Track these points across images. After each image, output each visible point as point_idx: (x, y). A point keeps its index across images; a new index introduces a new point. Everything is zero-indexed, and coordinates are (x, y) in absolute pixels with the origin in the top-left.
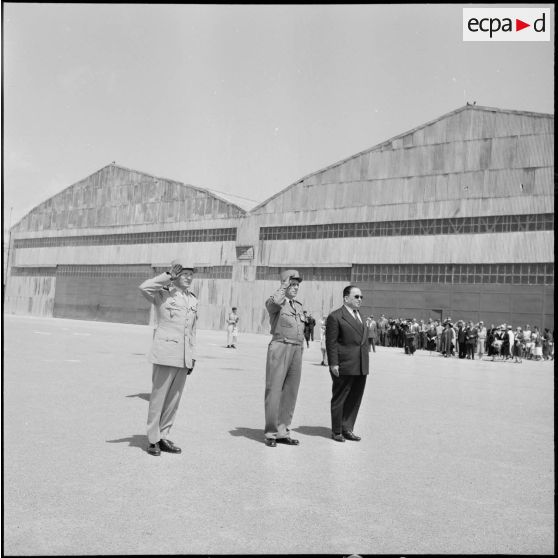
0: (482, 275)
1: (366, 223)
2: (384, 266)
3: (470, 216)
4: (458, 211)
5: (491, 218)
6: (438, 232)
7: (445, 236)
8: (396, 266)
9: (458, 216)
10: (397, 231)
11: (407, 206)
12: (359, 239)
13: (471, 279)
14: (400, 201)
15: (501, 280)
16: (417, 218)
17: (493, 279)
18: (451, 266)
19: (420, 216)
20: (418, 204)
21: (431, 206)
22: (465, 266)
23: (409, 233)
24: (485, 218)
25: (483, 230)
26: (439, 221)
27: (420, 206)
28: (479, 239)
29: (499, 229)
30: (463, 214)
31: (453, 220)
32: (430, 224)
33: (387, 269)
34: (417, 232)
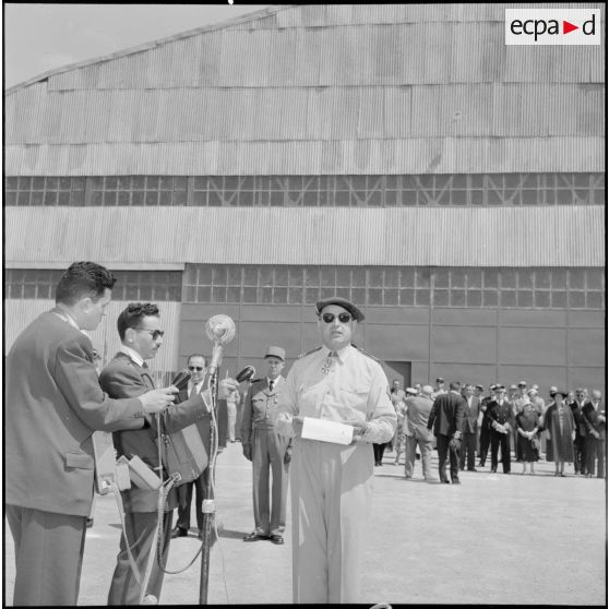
0: (499, 290)
1: (217, 179)
2: (266, 268)
3: (464, 170)
4: (437, 160)
5: (513, 178)
6: (391, 201)
7: (410, 210)
8: (296, 269)
9: (438, 170)
10: (294, 197)
11: (319, 145)
12: (201, 209)
13: (474, 298)
14: (301, 136)
15: (542, 299)
16: (343, 172)
17: (525, 299)
18: (427, 271)
19: (348, 167)
20: (344, 143)
21: (375, 146)
22: (459, 271)
23: (323, 203)
24: (496, 177)
25: (494, 201)
26: (392, 178)
27: (348, 147)
28: (485, 215)
29: (530, 199)
30: (449, 166)
31: (426, 178)
32: (371, 187)
33: (274, 275)
34: (343, 200)
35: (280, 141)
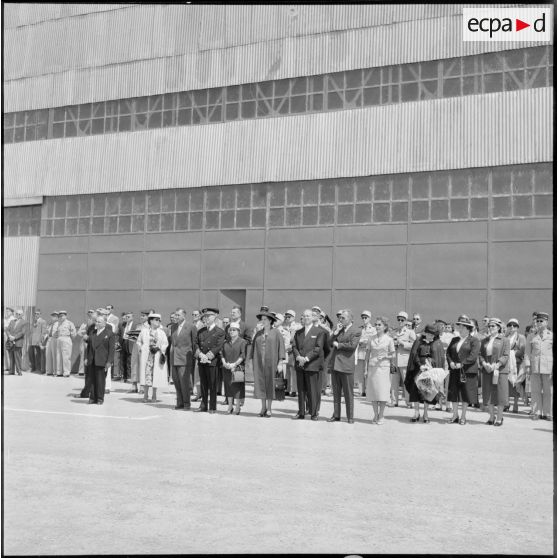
0: (336, 204)
1: (73, 108)
2: (112, 196)
3: (304, 72)
4: (276, 65)
5: (354, 75)
6: (232, 115)
7: (248, 123)
8: (139, 195)
9: (278, 76)
10: (141, 120)
11: (162, 63)
12: (58, 141)
13: (310, 216)
14: (147, 55)
15: (382, 213)
16: (185, 89)
17: (363, 214)
18: (262, 187)
19: (191, 83)
20: (187, 57)
21: (216, 57)
22: (296, 185)
23: (168, 123)
24: (337, 76)
25: (335, 103)
26: (233, 89)
27: (191, 61)
28: (324, 122)
29: (372, 98)
30: (288, 71)
31: (265, 85)
32: (213, 100)
33: (119, 202)
34: (185, 119)
35: (129, 62)
